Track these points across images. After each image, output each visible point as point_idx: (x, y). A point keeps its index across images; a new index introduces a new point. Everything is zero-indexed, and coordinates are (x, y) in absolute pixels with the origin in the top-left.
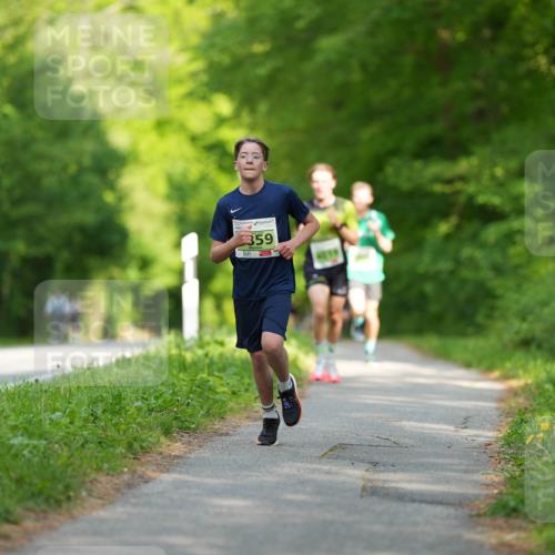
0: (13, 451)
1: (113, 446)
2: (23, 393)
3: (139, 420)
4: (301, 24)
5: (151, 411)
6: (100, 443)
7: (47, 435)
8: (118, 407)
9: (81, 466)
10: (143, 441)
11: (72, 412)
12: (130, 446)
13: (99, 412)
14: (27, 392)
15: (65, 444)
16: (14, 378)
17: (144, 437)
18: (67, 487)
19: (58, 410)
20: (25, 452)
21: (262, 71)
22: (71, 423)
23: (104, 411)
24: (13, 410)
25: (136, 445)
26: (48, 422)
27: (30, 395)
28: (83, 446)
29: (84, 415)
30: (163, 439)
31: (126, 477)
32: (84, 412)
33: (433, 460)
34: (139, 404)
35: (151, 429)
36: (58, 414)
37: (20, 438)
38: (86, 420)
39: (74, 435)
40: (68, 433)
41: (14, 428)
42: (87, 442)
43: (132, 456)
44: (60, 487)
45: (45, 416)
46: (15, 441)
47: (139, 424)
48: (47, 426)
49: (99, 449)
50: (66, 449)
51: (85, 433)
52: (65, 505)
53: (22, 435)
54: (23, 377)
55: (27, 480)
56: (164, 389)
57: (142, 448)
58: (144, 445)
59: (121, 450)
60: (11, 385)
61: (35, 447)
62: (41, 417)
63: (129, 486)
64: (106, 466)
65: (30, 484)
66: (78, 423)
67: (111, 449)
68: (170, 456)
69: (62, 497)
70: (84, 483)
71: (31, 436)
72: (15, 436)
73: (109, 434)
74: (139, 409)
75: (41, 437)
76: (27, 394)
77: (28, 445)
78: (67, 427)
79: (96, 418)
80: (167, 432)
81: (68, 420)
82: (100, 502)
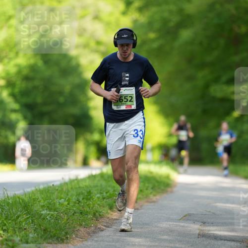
0: (42, 217)
1: (87, 215)
2: (47, 190)
3: (99, 203)
4: (172, 24)
5: (104, 198)
6: (81, 213)
7: (58, 210)
8: (89, 197)
9: (72, 223)
10: (100, 212)
11: (69, 199)
12: (95, 214)
13: (81, 199)
14: (49, 190)
15: (66, 214)
16: (43, 183)
17: (101, 210)
18: (66, 233)
19: (63, 198)
20: (48, 217)
21: (155, 45)
22: (68, 204)
23: (83, 199)
24: (43, 198)
25: (97, 214)
26: (58, 203)
27: (50, 191)
28: (73, 214)
29: (74, 200)
30: (109, 211)
31: (93, 228)
32: (74, 199)
33: (230, 221)
34: (98, 195)
35: (104, 207)
36: (62, 200)
37: (46, 211)
38: (75, 203)
39: (70, 210)
40: (67, 209)
41: (43, 206)
42: (75, 213)
43: (95, 219)
44: (63, 233)
45: (57, 201)
46: (43, 212)
47: (98, 204)
48: (57, 205)
49: (81, 216)
50: (66, 216)
51: (75, 209)
52: (65, 241)
53: (46, 210)
54: (47, 183)
55: (49, 230)
56: (110, 189)
57: (100, 215)
58: (101, 214)
59: (90, 216)
60: (42, 187)
61: (52, 215)
62: (55, 202)
63: (94, 232)
64: (84, 223)
65: (50, 231)
66: (71, 204)
67: (86, 216)
68: (112, 219)
69: (64, 238)
70: (74, 231)
71: (50, 210)
72: (44, 210)
73: (85, 209)
74: (98, 198)
75: (55, 210)
76: (49, 191)
77: (49, 214)
78: (67, 206)
79: (79, 202)
80: (111, 208)
81: (67, 203)
82: (81, 239)
